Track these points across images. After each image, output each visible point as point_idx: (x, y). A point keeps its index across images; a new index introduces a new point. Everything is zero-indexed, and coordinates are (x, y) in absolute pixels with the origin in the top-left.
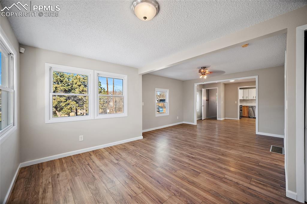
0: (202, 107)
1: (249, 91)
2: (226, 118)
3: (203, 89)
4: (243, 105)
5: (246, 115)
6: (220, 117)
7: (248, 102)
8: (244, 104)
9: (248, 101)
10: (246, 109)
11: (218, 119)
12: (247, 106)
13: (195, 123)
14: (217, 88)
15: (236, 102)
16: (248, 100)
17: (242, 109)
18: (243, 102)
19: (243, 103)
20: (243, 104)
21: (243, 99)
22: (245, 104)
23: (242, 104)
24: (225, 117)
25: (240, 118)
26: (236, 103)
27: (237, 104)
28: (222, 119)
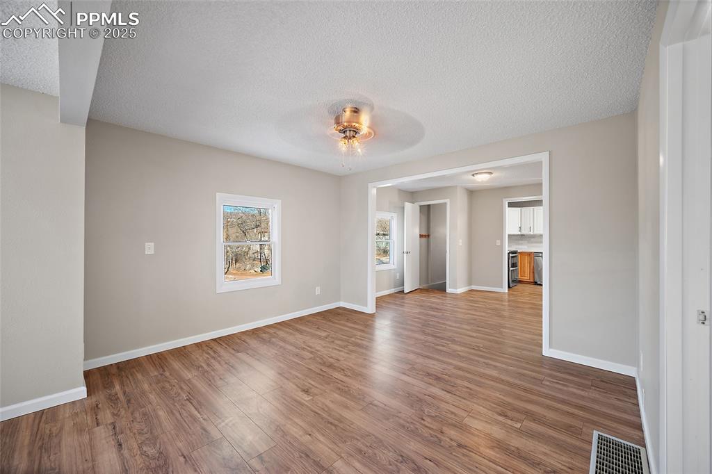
0: (405, 255)
1: (535, 211)
2: (474, 287)
3: (408, 206)
4: (521, 249)
5: (527, 277)
6: (457, 285)
7: (532, 243)
8: (523, 248)
9: (532, 239)
10: (527, 259)
11: (448, 290)
12: (529, 254)
13: (370, 308)
14: (447, 201)
15: (498, 242)
16: (534, 236)
17: (518, 259)
18: (520, 242)
19: (522, 244)
20: (520, 247)
21: (519, 233)
22: (526, 247)
23: (517, 246)
24: (470, 284)
25: (509, 287)
26: (499, 244)
27: (502, 247)
28: (461, 290)
